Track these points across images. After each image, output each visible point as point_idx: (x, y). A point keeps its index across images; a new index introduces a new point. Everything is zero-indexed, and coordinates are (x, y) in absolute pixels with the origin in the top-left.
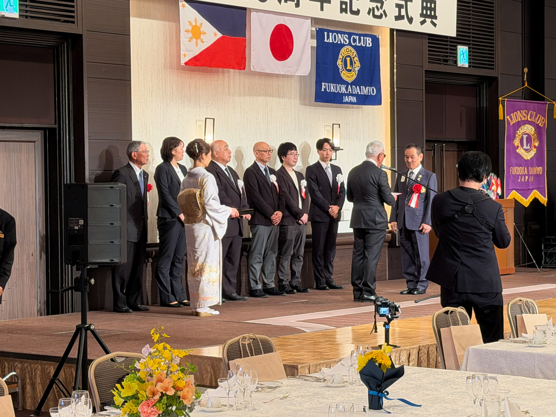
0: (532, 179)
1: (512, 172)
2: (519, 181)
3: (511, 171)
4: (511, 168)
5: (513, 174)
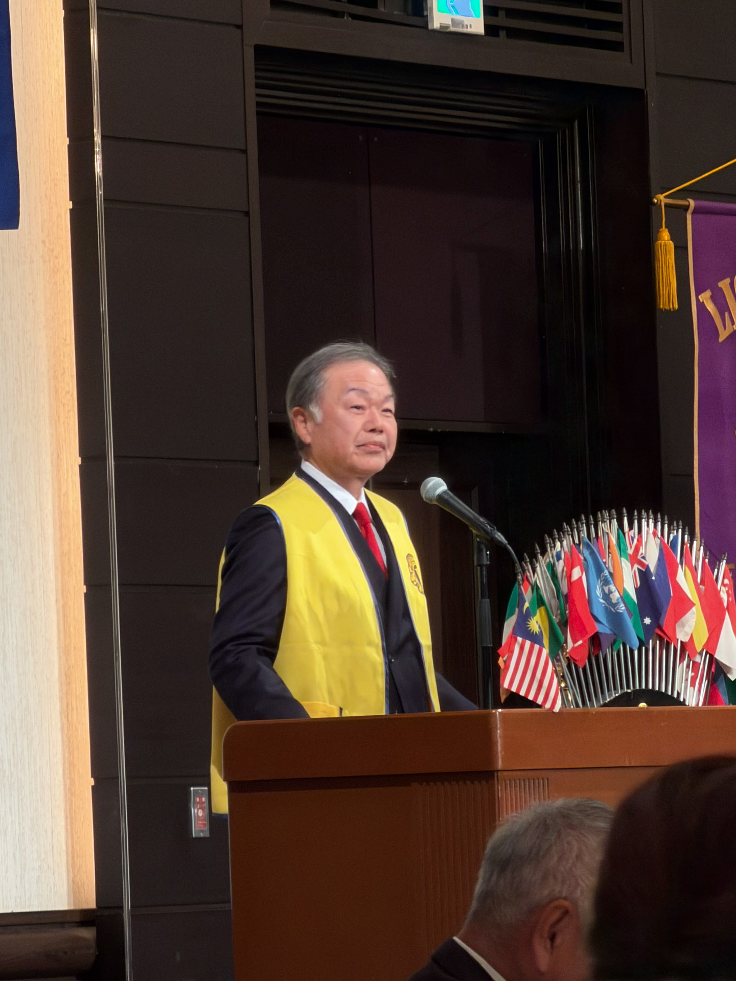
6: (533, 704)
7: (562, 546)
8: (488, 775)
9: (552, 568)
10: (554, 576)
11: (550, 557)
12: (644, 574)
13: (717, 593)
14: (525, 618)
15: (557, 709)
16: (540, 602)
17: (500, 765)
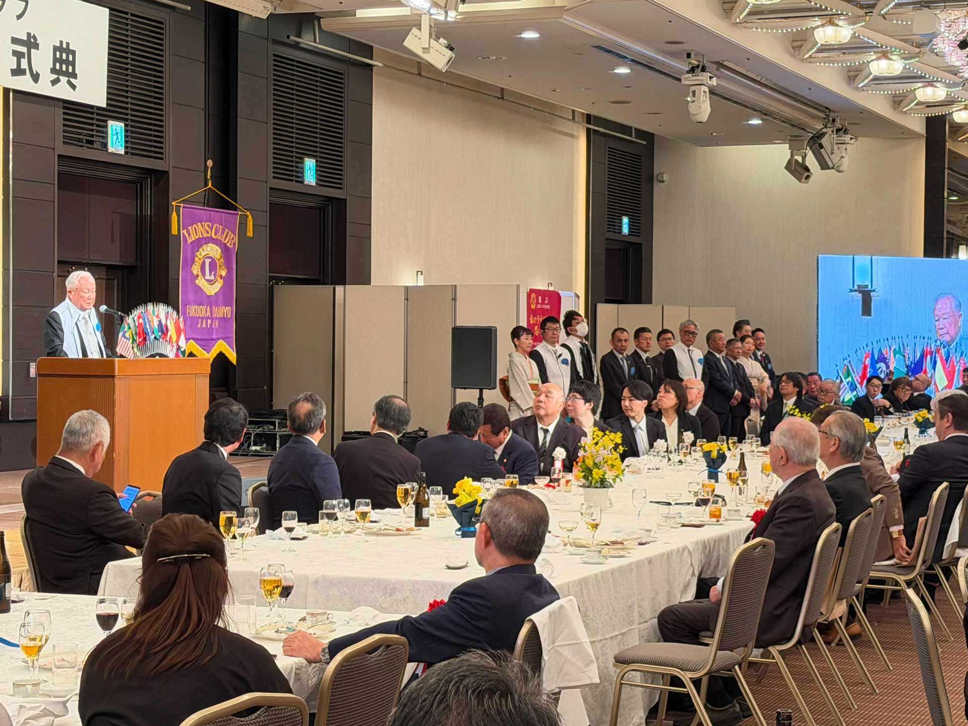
0: (216, 324)
1: (189, 313)
2: (199, 326)
4: (188, 306)
5: (191, 316)
6: (125, 357)
7: (136, 313)
8: (113, 376)
9: (133, 318)
10: (134, 321)
11: (133, 316)
12: (160, 322)
13: (179, 326)
14: (125, 333)
15: (132, 359)
16: (130, 328)
17: (116, 374)
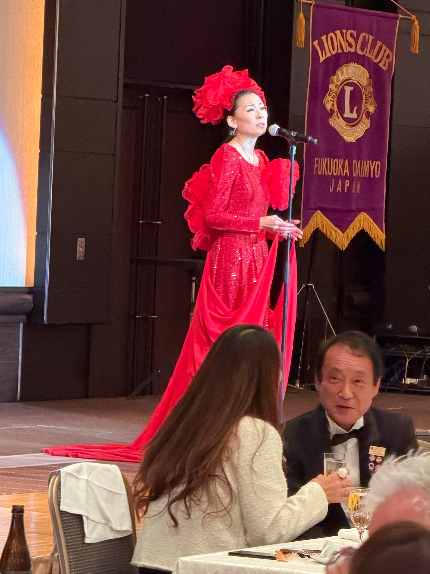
0: (357, 188)
1: (317, 168)
2: (331, 191)
3: (316, 166)
4: (316, 159)
5: (320, 173)
